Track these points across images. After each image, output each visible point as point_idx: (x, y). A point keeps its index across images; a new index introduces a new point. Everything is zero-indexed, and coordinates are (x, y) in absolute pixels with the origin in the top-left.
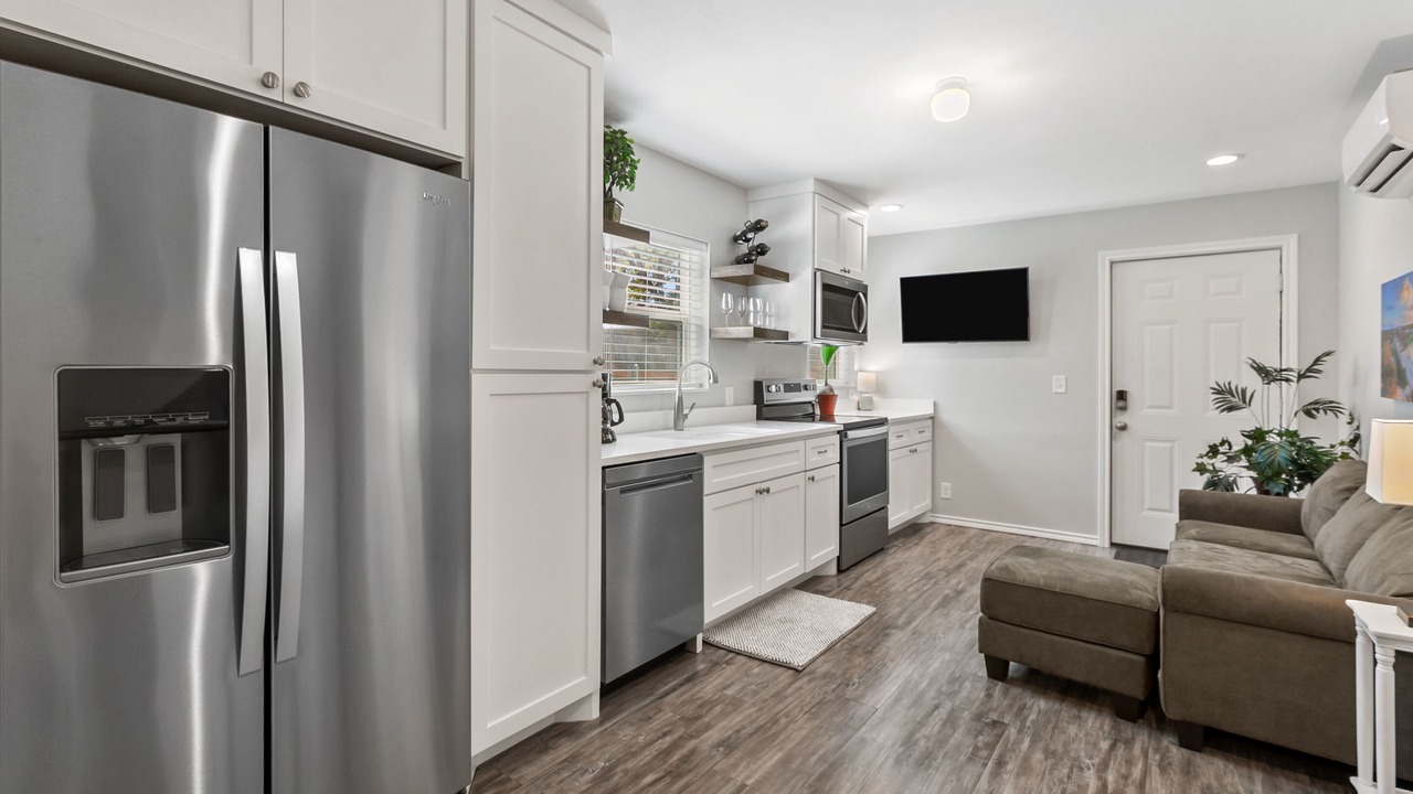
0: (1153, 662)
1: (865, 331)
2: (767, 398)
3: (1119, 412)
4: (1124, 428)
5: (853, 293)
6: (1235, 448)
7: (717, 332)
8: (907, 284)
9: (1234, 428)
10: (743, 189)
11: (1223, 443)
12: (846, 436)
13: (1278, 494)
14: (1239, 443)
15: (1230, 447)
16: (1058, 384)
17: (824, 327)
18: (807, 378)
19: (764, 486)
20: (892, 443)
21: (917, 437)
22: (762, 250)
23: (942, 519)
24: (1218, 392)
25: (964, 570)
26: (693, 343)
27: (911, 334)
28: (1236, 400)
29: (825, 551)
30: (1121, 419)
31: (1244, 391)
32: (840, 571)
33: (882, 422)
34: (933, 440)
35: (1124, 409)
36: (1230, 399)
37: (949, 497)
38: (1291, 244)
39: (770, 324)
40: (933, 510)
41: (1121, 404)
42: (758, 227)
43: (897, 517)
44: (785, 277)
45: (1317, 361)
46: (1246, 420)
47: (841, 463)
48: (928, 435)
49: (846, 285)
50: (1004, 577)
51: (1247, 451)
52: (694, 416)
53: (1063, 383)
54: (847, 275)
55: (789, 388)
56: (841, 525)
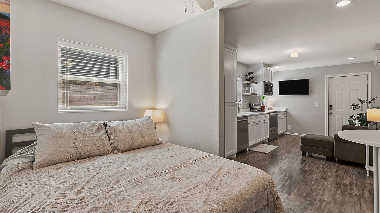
0: (333, 151)
1: (272, 93)
2: (253, 107)
3: (330, 110)
4: (331, 113)
5: (270, 85)
6: (355, 117)
7: (244, 94)
8: (280, 82)
9: (356, 113)
10: (247, 66)
11: (353, 116)
12: (270, 114)
13: (364, 126)
14: (356, 116)
15: (354, 117)
16: (316, 104)
17: (265, 93)
18: (259, 103)
19: (257, 123)
20: (278, 116)
21: (283, 116)
22: (252, 78)
23: (289, 133)
24: (352, 106)
25: (295, 142)
26: (238, 96)
27: (281, 93)
28: (356, 107)
29: (267, 137)
30: (330, 112)
31: (358, 105)
32: (269, 141)
33: (276, 112)
34: (286, 116)
35: (331, 109)
36: (355, 107)
37: (290, 129)
38: (369, 74)
39: (253, 92)
40: (286, 132)
41: (331, 108)
42: (251, 73)
43: (279, 132)
44: (257, 83)
45: (374, 99)
46: (359, 111)
47: (269, 120)
48: (285, 115)
49: (269, 84)
50: (305, 138)
51: (358, 118)
52: (241, 110)
53: (317, 104)
54: (269, 82)
55: (256, 105)
56: (269, 132)
